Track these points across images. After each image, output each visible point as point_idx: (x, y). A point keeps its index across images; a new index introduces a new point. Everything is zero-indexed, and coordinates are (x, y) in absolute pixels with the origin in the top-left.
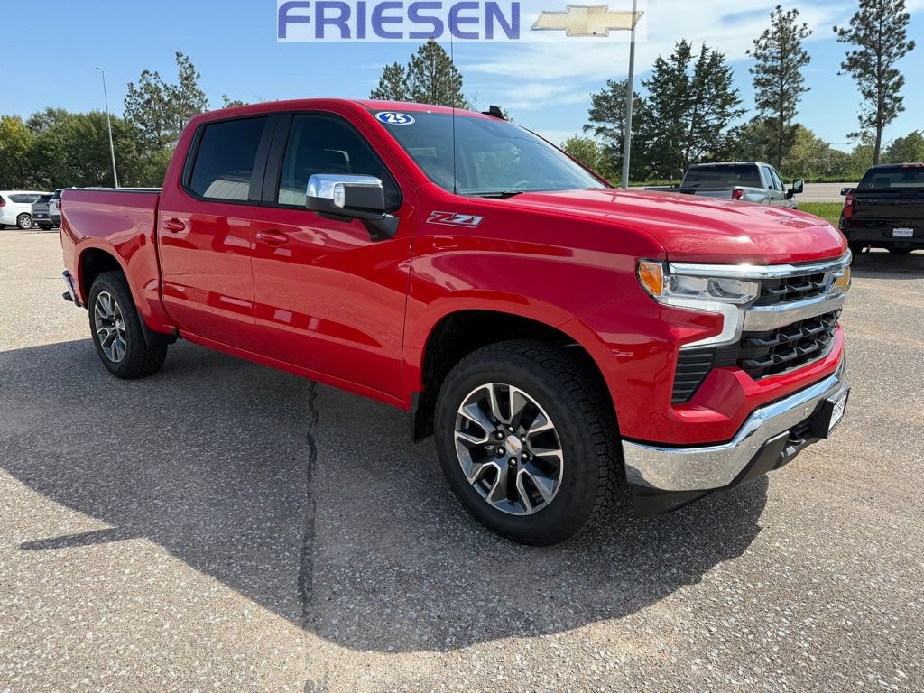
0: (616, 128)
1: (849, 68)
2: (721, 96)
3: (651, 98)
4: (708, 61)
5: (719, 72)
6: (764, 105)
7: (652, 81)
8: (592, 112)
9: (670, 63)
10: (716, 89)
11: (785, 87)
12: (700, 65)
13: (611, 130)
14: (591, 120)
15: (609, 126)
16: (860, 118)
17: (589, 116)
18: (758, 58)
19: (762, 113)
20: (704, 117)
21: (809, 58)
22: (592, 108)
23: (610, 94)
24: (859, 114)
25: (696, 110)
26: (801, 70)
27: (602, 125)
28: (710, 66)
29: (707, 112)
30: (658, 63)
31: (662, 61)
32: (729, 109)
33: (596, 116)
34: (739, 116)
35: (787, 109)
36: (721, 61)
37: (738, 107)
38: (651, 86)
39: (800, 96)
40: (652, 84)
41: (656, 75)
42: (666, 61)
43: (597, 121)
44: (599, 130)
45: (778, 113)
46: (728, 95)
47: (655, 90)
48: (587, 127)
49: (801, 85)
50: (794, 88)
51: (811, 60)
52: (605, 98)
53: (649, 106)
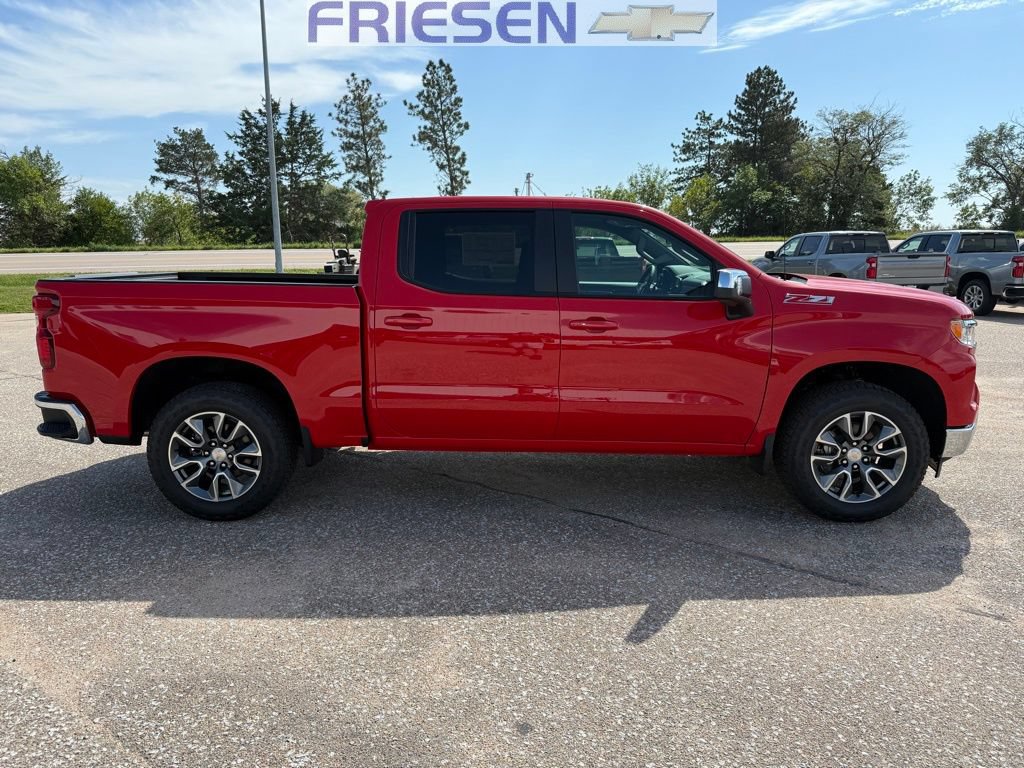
0: (190, 182)
1: (421, 140)
2: (316, 157)
3: (241, 154)
4: (298, 120)
5: (310, 132)
6: (355, 168)
7: (241, 134)
8: (159, 162)
9: (259, 118)
10: (310, 149)
11: (370, 153)
12: (291, 123)
13: (183, 183)
14: (157, 170)
15: (180, 179)
16: (439, 188)
17: (157, 166)
18: (341, 121)
19: (354, 177)
20: (300, 176)
21: (386, 127)
22: (158, 157)
23: (179, 143)
24: (437, 184)
25: (292, 169)
26: (382, 137)
27: (171, 177)
28: (302, 124)
29: (304, 172)
30: (244, 115)
31: (249, 114)
32: (328, 171)
33: (164, 167)
34: (337, 178)
35: (375, 174)
36: (312, 121)
37: (336, 170)
38: (238, 140)
39: (385, 163)
40: (239, 137)
41: (244, 128)
42: (253, 114)
43: (165, 173)
44: (169, 184)
45: (367, 178)
46: (324, 157)
47: (245, 145)
48: (154, 179)
49: (383, 152)
50: (378, 155)
51: (388, 130)
52: (174, 147)
53: (238, 162)
